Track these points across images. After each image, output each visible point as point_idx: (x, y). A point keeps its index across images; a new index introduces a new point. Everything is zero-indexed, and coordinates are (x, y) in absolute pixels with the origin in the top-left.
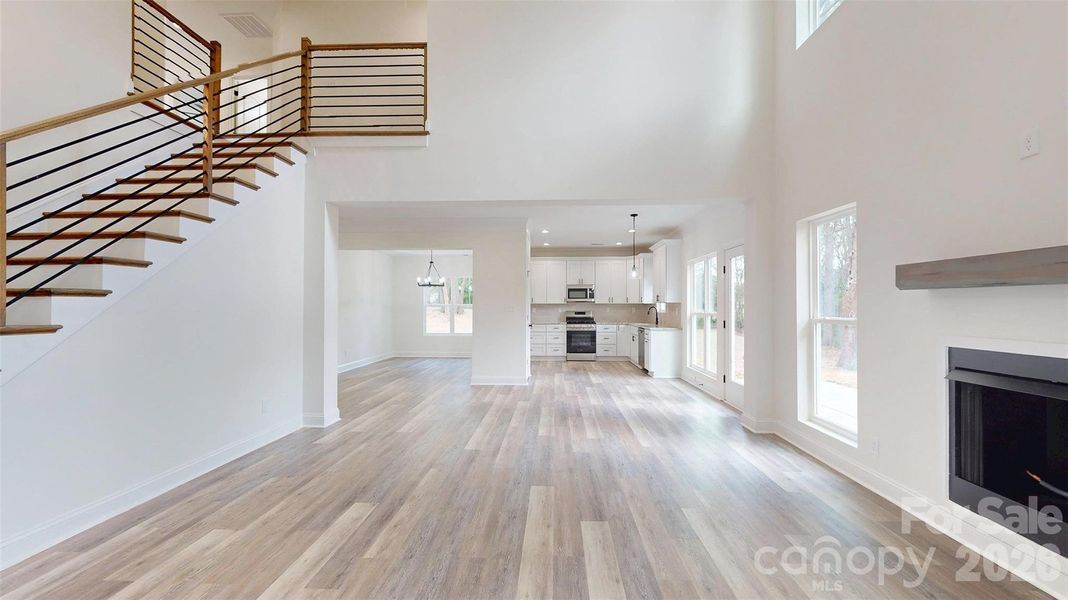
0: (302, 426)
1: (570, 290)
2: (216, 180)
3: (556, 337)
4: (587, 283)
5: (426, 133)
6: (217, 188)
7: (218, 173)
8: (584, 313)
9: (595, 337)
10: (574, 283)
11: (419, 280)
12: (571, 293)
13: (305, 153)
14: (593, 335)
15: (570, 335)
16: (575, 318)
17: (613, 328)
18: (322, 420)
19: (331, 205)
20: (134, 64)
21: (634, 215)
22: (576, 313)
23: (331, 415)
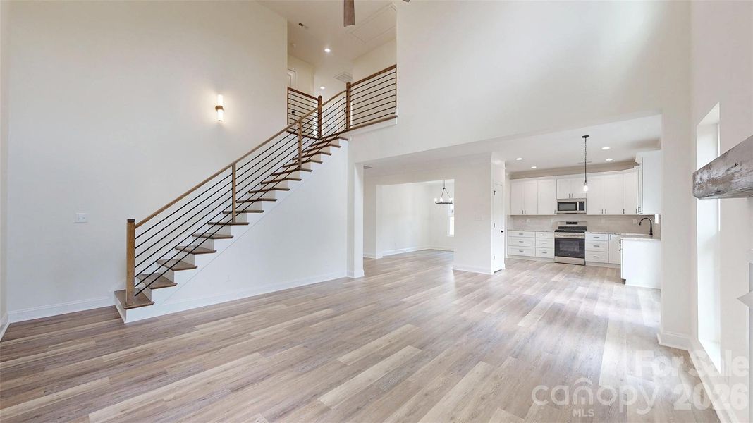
0: (346, 276)
1: (559, 204)
2: (303, 163)
3: (543, 243)
4: (577, 196)
5: (395, 117)
6: (303, 166)
7: (303, 160)
8: (576, 223)
9: (584, 245)
10: (564, 197)
11: (436, 200)
12: (560, 206)
13: (347, 140)
14: (581, 243)
15: (557, 241)
16: (566, 227)
17: (604, 237)
18: (353, 274)
19: (358, 164)
20: (288, 118)
21: (585, 137)
22: (568, 223)
23: (359, 273)
